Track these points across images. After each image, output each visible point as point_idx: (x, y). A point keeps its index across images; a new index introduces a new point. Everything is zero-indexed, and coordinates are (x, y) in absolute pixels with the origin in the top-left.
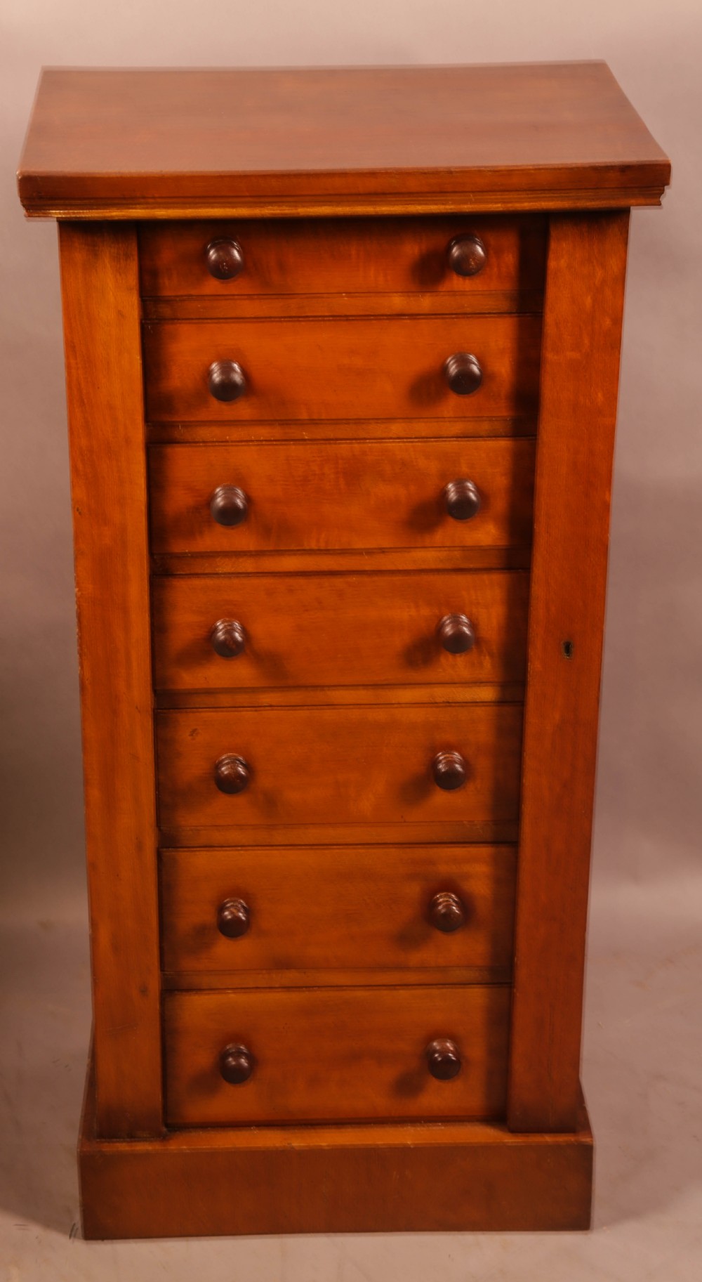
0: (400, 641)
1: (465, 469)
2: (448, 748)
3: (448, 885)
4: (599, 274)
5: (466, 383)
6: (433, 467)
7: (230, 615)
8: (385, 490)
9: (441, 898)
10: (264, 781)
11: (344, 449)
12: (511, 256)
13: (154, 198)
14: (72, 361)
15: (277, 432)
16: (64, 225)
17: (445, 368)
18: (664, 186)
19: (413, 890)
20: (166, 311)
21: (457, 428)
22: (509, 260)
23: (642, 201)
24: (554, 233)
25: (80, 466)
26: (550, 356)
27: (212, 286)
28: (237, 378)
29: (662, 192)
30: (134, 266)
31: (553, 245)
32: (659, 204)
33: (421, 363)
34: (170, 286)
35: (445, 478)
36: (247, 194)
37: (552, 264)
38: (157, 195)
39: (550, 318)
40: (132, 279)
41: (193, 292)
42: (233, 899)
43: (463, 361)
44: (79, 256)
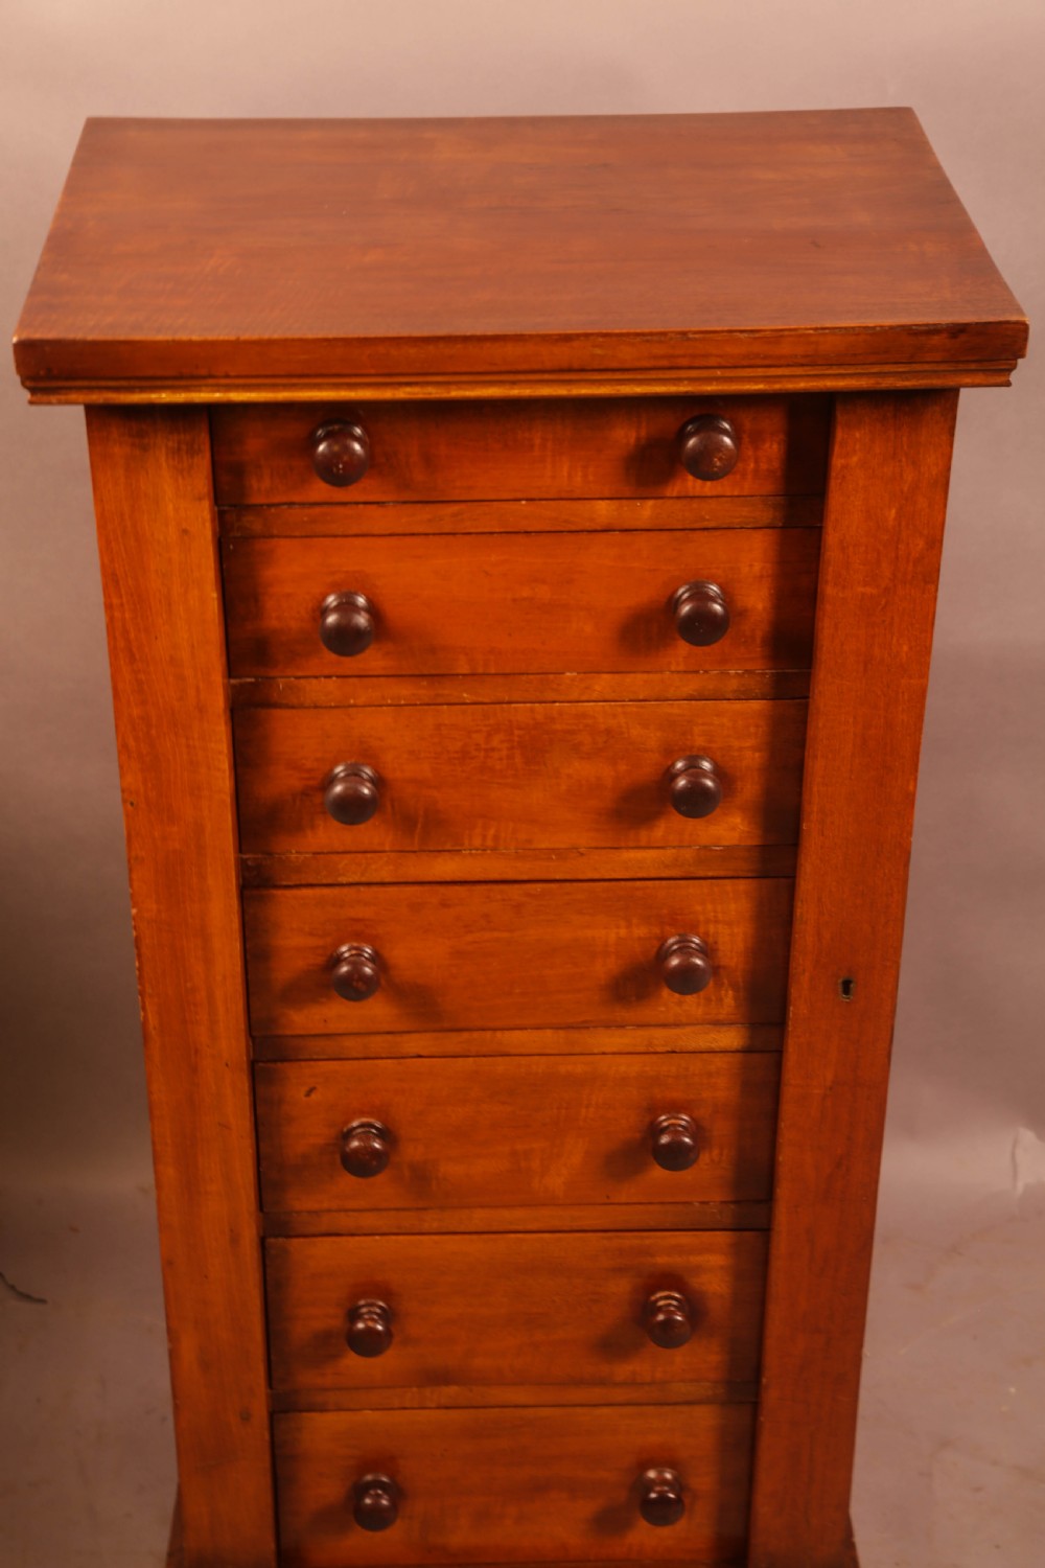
0: (605, 968)
1: (700, 741)
2: (674, 1108)
3: (670, 1280)
4: (909, 476)
5: (703, 629)
6: (653, 738)
7: (359, 936)
8: (583, 770)
9: (661, 1298)
10: (411, 1152)
11: (521, 713)
12: (775, 446)
13: (227, 376)
14: (116, 601)
15: (423, 691)
16: (91, 411)
17: (674, 603)
18: (1016, 359)
19: (621, 1288)
20: (254, 523)
21: (692, 685)
22: (772, 450)
23: (979, 378)
24: (841, 417)
25: (131, 743)
26: (829, 590)
27: (320, 490)
28: (362, 620)
29: (1014, 367)
30: (203, 463)
31: (840, 434)
32: (1008, 384)
33: (640, 595)
34: (261, 488)
35: (670, 753)
36: (373, 371)
37: (837, 462)
38: (232, 374)
39: (831, 538)
40: (201, 481)
41: (296, 498)
42: (369, 1301)
43: (699, 595)
44: (119, 450)
